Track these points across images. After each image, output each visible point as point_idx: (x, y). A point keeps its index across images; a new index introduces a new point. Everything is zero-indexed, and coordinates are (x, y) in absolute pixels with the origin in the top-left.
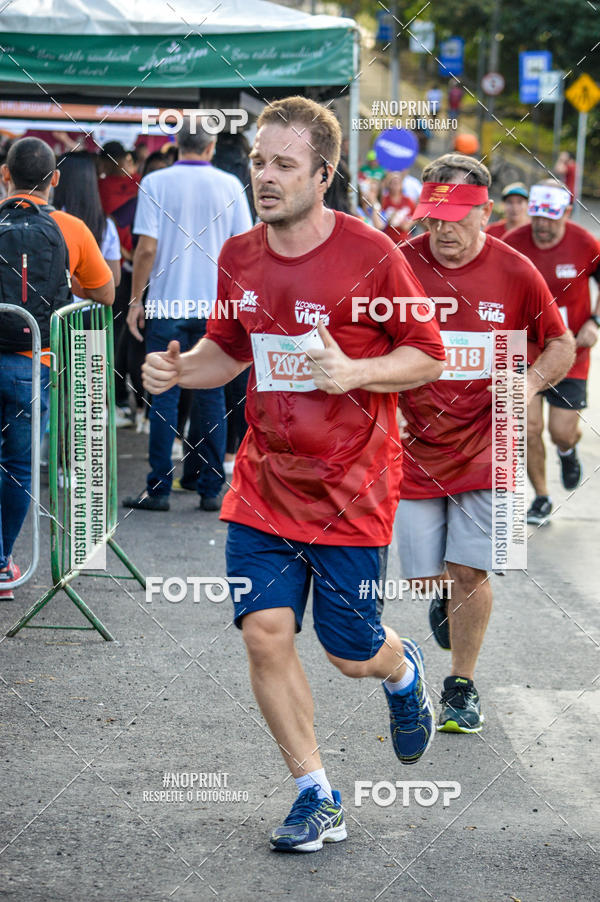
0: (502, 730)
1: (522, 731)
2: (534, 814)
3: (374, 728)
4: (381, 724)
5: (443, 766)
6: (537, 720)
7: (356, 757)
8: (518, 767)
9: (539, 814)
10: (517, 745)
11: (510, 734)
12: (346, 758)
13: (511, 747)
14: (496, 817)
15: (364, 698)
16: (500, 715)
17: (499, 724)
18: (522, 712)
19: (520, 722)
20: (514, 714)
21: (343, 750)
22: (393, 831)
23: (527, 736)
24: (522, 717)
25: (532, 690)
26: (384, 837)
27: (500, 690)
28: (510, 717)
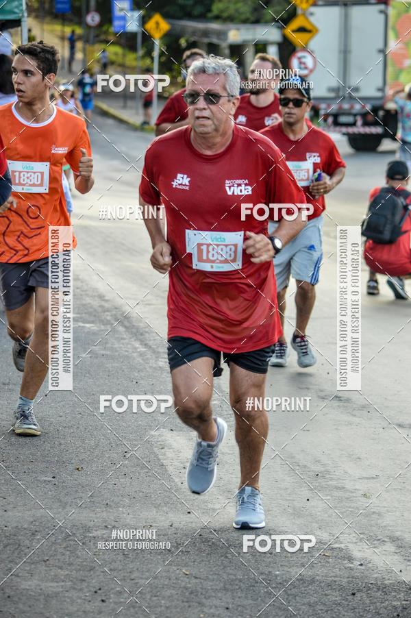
0: (159, 459)
1: (172, 460)
2: (189, 515)
3: (73, 461)
4: (77, 459)
5: (124, 486)
6: (181, 452)
7: (64, 482)
8: (173, 484)
9: (191, 515)
10: (170, 469)
11: (165, 462)
12: (56, 483)
13: (166, 471)
14: (163, 518)
15: (63, 442)
16: (156, 450)
17: (156, 455)
18: (170, 447)
19: (170, 454)
20: (166, 448)
21: (54, 477)
22: (96, 531)
23: (176, 463)
24: (171, 450)
25: (175, 432)
26: (91, 535)
27: (153, 433)
28: (163, 451)
